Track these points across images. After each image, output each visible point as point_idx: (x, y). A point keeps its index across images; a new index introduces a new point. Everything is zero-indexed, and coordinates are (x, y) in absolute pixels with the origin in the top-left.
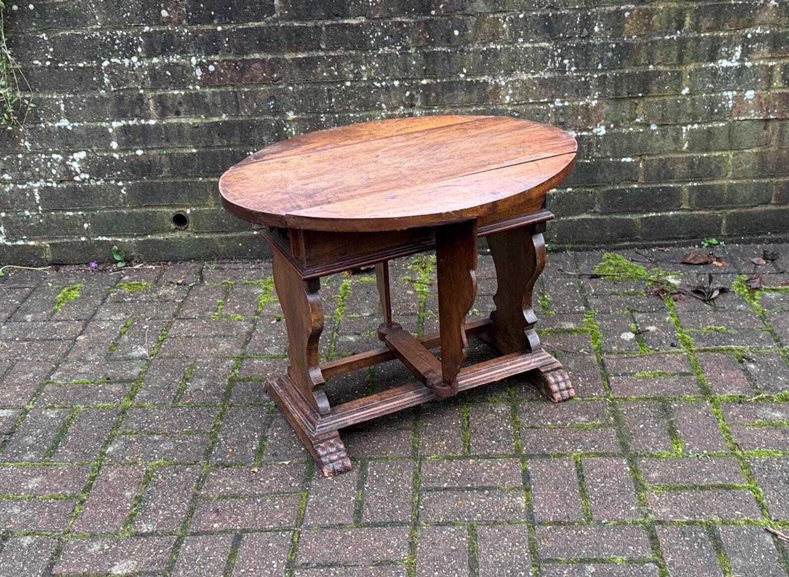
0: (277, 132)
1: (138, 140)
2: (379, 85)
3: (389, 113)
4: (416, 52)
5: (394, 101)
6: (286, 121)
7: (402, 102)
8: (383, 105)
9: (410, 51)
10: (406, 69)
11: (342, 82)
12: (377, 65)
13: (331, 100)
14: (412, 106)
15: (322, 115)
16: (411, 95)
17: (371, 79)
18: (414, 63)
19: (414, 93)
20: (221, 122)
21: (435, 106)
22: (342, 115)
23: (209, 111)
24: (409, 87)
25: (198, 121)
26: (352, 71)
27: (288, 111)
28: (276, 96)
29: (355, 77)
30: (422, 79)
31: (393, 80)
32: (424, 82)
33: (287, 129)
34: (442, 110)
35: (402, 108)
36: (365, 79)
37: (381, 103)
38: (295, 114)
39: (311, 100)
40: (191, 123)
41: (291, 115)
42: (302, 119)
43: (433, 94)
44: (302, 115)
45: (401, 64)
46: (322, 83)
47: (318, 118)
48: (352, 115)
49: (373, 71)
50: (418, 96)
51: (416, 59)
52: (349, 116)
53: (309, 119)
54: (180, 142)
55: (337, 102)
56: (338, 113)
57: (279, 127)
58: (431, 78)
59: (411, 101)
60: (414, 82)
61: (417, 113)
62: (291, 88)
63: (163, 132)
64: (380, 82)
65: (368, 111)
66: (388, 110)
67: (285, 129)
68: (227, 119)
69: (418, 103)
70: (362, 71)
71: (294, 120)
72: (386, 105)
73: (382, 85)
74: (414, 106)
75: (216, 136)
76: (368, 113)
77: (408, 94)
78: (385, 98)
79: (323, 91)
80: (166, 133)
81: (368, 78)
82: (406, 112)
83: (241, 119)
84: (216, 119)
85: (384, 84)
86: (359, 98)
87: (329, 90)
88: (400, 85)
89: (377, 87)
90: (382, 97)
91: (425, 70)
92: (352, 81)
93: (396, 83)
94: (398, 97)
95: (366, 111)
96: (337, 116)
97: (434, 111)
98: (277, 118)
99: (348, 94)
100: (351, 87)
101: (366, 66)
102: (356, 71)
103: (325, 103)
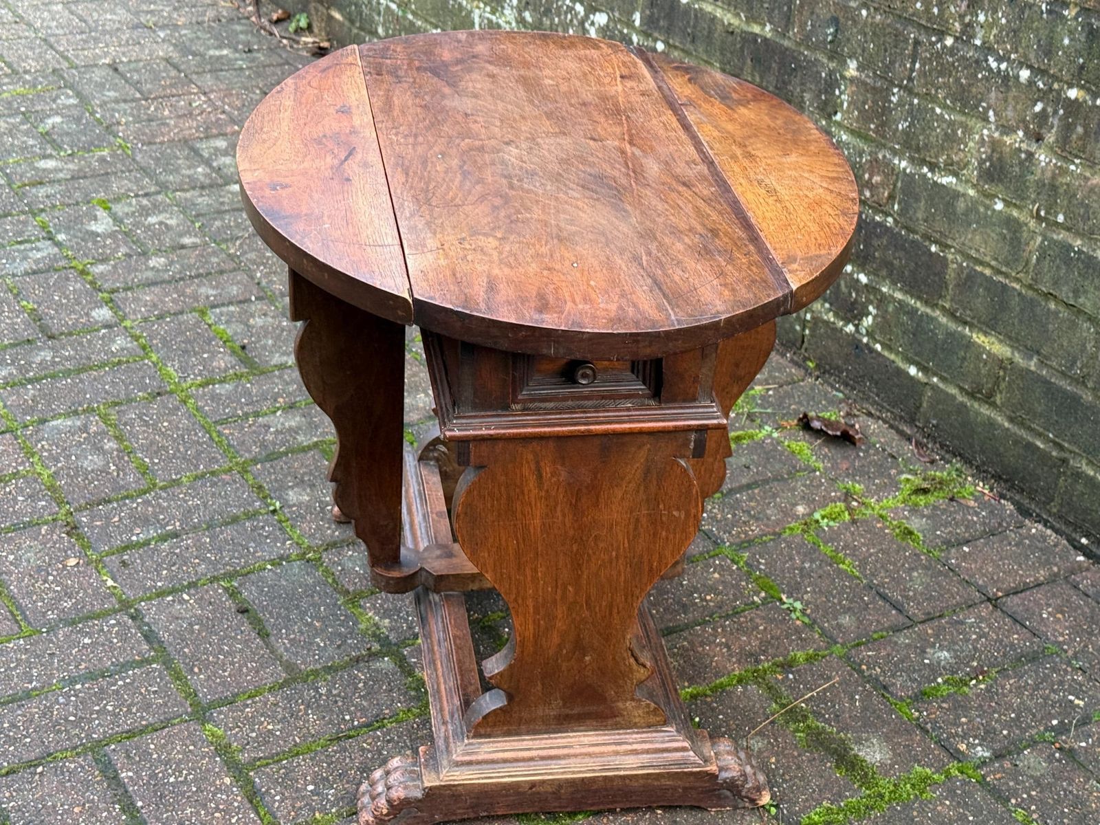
0: (826, 92)
1: (662, 23)
2: (994, 65)
3: (996, 135)
4: (1076, 18)
5: (1010, 113)
6: (843, 77)
7: (1024, 121)
8: (991, 113)
9: (1066, 13)
10: (1048, 50)
11: (941, 34)
12: (1004, 21)
13: (913, 63)
14: (1039, 139)
15: (895, 90)
16: (1043, 115)
17: (987, 49)
18: (1066, 41)
19: (1049, 110)
20: (761, 36)
21: (1077, 157)
22: (924, 103)
23: (752, 9)
24: (1045, 93)
25: (735, 22)
26: (962, 17)
27: (850, 57)
28: (842, 20)
29: (963, 32)
30: (1071, 86)
31: (1021, 65)
32: (1073, 93)
33: (841, 93)
34: (1088, 174)
35: (1021, 133)
36: (978, 42)
37: (989, 107)
38: (858, 69)
39: (886, 51)
40: (726, 23)
41: (852, 69)
42: (864, 84)
43: (1080, 130)
44: (868, 76)
45: (1043, 34)
46: (909, 21)
47: (888, 92)
48: (938, 111)
49: (995, 31)
50: (1056, 122)
51: (1071, 33)
52: (933, 110)
53: (874, 88)
54: (706, 51)
55: (923, 73)
56: (917, 95)
57: (831, 84)
58: (1088, 90)
59: (1040, 127)
60: (1056, 86)
61: (1042, 157)
62: (864, 12)
63: (692, 23)
64: (1000, 60)
65: (964, 114)
66: (997, 129)
67: (837, 92)
68: (769, 35)
69: (1050, 138)
70: (978, 23)
71: (852, 80)
72: (996, 114)
73: (999, 68)
74: (1042, 139)
75: (749, 61)
76: (963, 119)
77: (1038, 107)
78: (997, 98)
79: (906, 40)
80: (695, 27)
81: (984, 43)
82: (1024, 146)
83: (786, 43)
84: (756, 29)
85: (1003, 66)
86: (957, 80)
87: (917, 43)
88: (1031, 83)
89: (990, 70)
90: (993, 95)
91: (1082, 67)
92: (956, 39)
93: (1025, 74)
94: (1019, 107)
95: (962, 112)
96: (916, 101)
97: (1072, 167)
98: (832, 65)
99: (941, 65)
100: (952, 51)
101: (986, 15)
102: (967, 19)
103: (905, 65)
